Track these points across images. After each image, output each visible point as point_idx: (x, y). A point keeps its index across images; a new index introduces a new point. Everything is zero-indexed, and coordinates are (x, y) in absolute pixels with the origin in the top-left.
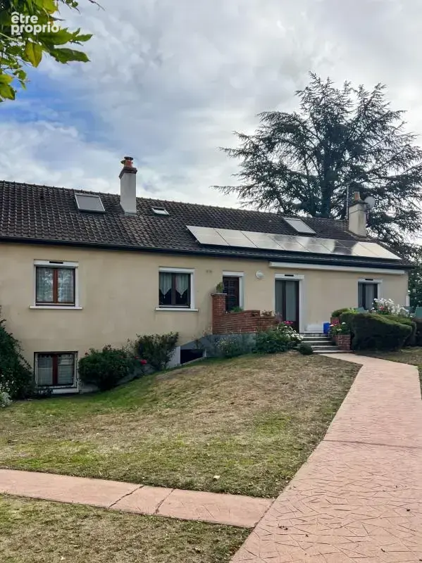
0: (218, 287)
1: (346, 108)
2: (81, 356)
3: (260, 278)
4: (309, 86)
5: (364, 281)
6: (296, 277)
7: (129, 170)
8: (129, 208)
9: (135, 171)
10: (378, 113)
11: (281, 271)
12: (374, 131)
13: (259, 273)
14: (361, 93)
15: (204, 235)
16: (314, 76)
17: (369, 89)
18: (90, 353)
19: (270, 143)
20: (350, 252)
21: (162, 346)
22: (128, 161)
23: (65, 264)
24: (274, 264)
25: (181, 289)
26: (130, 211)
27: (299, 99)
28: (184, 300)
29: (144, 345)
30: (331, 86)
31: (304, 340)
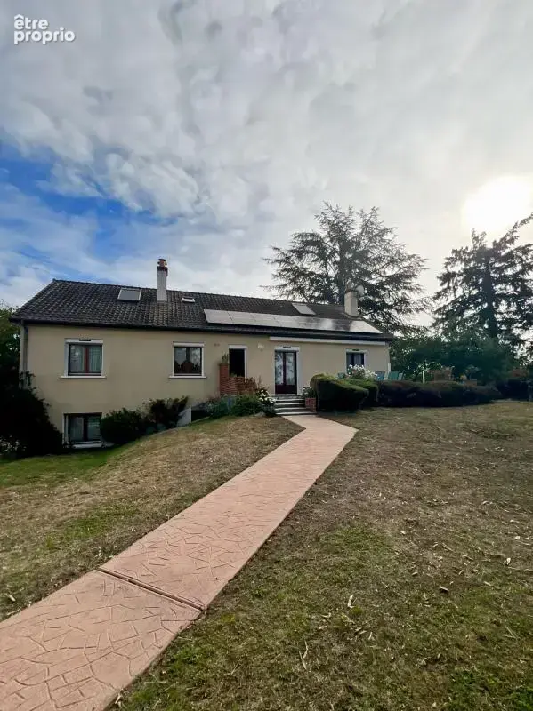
0: (224, 357)
1: (351, 226)
2: (103, 416)
3: (262, 350)
4: (324, 212)
5: (351, 351)
6: (293, 348)
7: (162, 269)
8: (162, 297)
9: (166, 269)
10: (376, 228)
11: (279, 344)
12: (375, 243)
13: (260, 346)
14: (362, 214)
15: (215, 316)
16: (327, 204)
17: (368, 211)
18: (110, 415)
19: (300, 254)
20: (349, 329)
21: (173, 407)
22: (162, 261)
23: (92, 341)
24: (272, 338)
25: (194, 360)
26: (161, 299)
27: (318, 222)
28: (196, 369)
29: (158, 407)
30: (340, 211)
31: (277, 402)
